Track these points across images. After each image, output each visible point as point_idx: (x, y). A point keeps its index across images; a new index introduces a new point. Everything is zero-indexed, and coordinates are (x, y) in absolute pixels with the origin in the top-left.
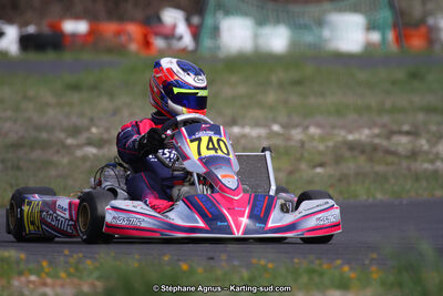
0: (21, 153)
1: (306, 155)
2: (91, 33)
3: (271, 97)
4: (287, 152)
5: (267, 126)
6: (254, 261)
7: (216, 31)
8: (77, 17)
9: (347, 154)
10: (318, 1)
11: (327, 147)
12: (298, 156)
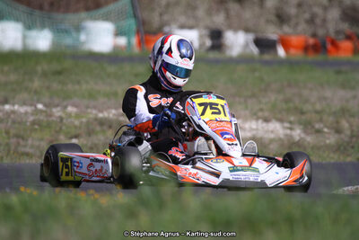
1: (64, 128)
3: (36, 84)
4: (49, 125)
9: (98, 128)
10: (77, 11)
11: (81, 123)
12: (58, 129)
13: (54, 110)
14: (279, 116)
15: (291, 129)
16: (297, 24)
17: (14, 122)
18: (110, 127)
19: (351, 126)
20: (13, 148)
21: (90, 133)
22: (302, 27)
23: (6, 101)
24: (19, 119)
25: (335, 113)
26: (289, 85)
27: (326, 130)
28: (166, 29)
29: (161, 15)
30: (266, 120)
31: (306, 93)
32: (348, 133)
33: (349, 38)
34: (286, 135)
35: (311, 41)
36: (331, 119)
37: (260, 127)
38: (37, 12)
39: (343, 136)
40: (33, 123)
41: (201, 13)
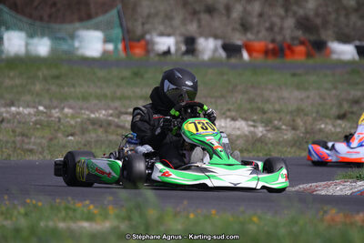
1: (62, 127)
3: (38, 87)
4: (49, 125)
5: (35, 107)
6: (28, 201)
9: (90, 127)
10: (71, 22)
11: (76, 122)
12: (56, 128)
13: (53, 111)
14: (244, 116)
15: (254, 126)
16: (258, 32)
17: (19, 122)
18: (101, 126)
19: (305, 123)
20: (18, 145)
21: (84, 131)
22: (263, 33)
23: (12, 104)
24: (23, 120)
25: (291, 112)
26: (253, 87)
27: (284, 127)
28: (148, 37)
29: (143, 24)
30: (234, 119)
31: (266, 93)
32: (303, 129)
33: (302, 43)
34: (250, 132)
35: (271, 46)
36: (288, 117)
37: (228, 125)
38: (38, 23)
39: (298, 132)
40: (36, 123)
41: (177, 22)
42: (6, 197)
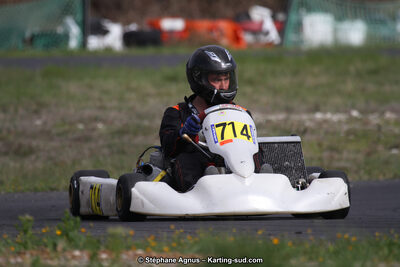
0: (126, 138)
2: (187, 29)
5: (347, 111)
6: (339, 235)
7: (299, 27)
8: (174, 16)
42: (309, 231)
